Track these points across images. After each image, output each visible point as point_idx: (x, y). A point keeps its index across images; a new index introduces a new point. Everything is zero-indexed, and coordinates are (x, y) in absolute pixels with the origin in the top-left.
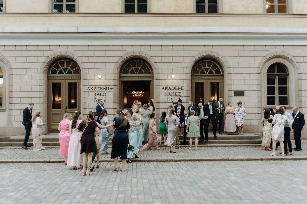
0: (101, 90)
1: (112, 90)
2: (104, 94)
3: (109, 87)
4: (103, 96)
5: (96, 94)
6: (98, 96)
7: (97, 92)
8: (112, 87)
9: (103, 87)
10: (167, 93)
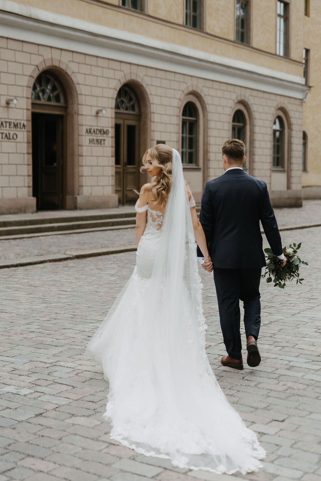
0: (10, 127)
1: (25, 128)
2: (15, 137)
3: (20, 123)
4: (13, 140)
5: (4, 135)
6: (6, 140)
7: (5, 132)
8: (25, 123)
9: (12, 121)
10: (91, 140)
